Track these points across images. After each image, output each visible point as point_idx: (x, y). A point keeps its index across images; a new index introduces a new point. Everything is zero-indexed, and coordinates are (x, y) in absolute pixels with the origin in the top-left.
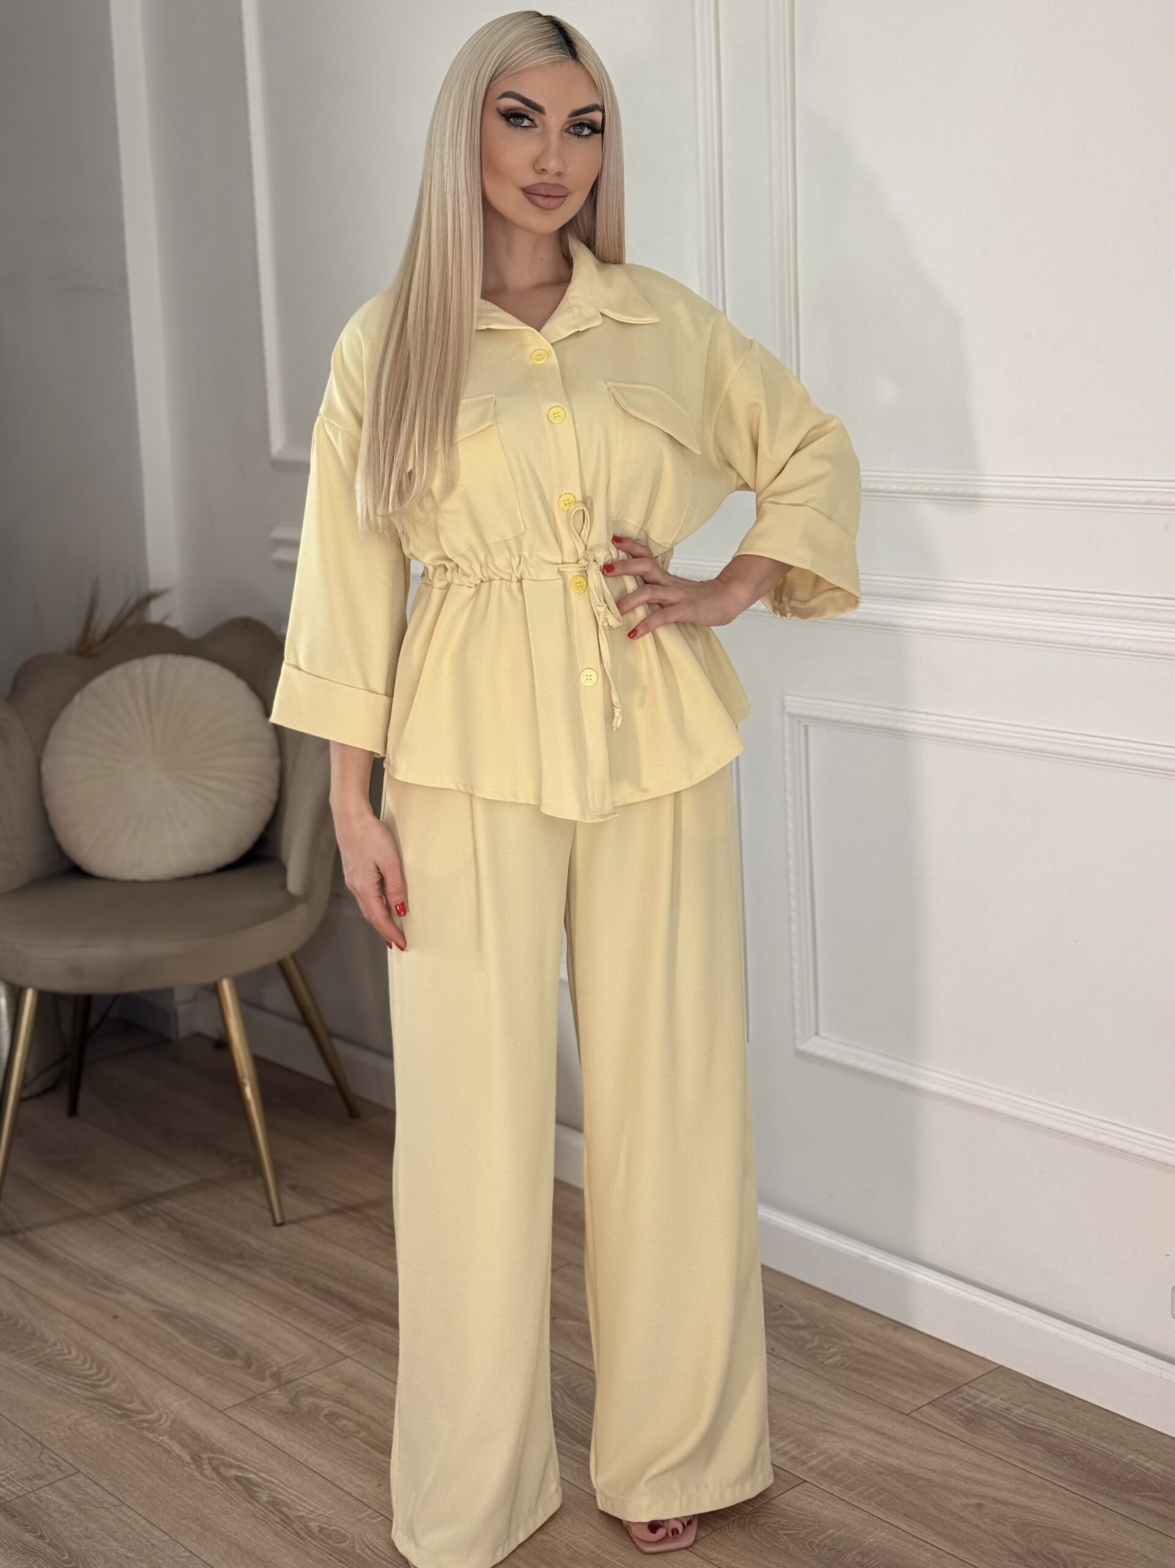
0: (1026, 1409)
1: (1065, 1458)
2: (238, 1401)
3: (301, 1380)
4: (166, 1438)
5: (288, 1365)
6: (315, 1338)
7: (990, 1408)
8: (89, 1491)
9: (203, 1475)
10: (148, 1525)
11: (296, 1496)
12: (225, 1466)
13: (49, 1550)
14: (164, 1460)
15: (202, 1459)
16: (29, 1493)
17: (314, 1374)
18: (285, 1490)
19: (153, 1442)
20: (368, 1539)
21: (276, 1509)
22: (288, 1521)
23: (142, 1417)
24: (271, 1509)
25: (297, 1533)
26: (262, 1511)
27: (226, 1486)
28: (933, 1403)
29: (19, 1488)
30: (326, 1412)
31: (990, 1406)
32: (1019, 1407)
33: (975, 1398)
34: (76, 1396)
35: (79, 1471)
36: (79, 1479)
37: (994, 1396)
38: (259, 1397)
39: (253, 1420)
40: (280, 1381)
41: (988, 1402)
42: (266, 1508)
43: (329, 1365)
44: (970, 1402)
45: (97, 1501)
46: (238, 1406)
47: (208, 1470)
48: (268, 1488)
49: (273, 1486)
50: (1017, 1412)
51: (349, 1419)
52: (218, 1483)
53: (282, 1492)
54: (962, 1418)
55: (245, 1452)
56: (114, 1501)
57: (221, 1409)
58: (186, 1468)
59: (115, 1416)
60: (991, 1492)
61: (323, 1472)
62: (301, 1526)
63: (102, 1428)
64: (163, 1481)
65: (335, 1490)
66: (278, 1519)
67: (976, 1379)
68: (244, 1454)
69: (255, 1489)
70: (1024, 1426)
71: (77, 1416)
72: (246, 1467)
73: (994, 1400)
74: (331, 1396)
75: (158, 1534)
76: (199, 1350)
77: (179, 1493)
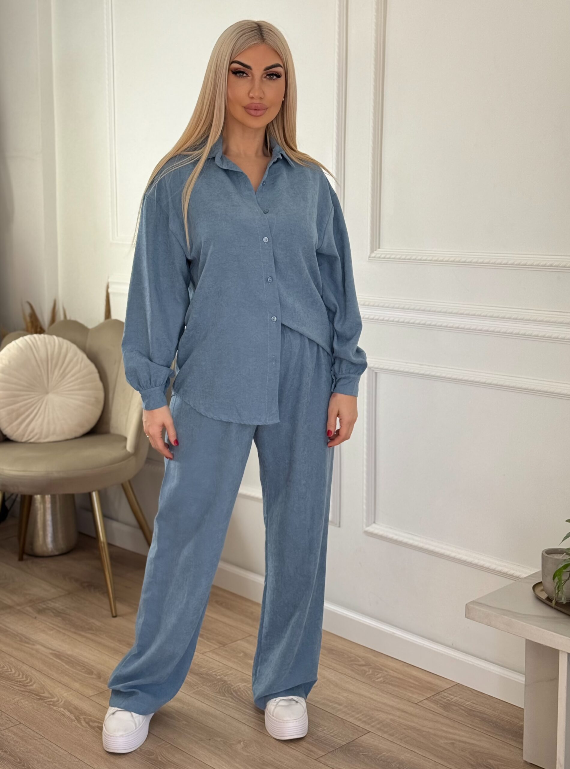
0: (471, 702)
2: (96, 693)
4: (62, 709)
7: (455, 702)
8: (27, 732)
9: (83, 726)
10: (57, 747)
12: (92, 721)
13: (10, 757)
14: (62, 718)
15: (80, 718)
19: (55, 710)
23: (50, 699)
27: (92, 730)
28: (428, 699)
32: (468, 701)
34: (15, 690)
35: (21, 723)
36: (21, 726)
39: (104, 702)
41: (453, 699)
44: (445, 699)
45: (31, 736)
46: (96, 696)
47: (83, 723)
54: (441, 705)
56: (40, 737)
57: (87, 697)
58: (73, 722)
59: (36, 699)
60: (458, 738)
63: (30, 704)
64: (62, 728)
67: (447, 689)
70: (471, 710)
71: (18, 699)
73: (456, 698)
75: (62, 751)
76: (75, 671)
77: (71, 733)
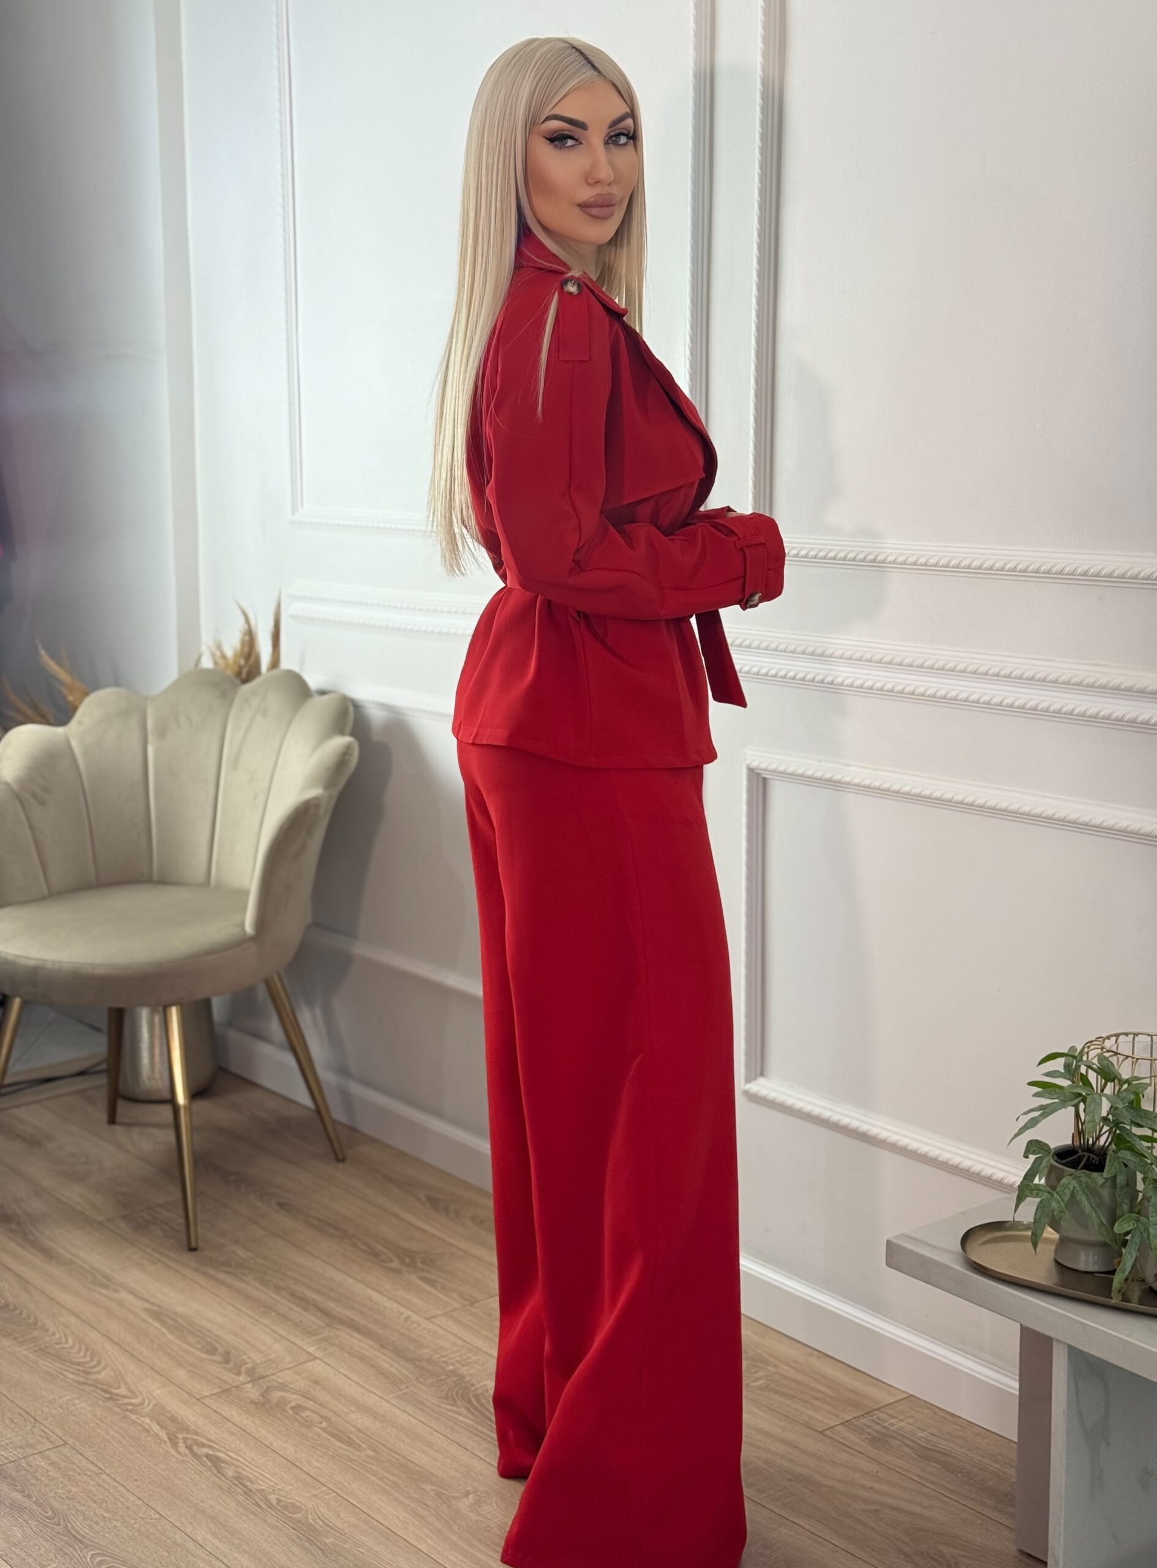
0: (929, 1433)
1: (959, 1475)
2: (215, 1391)
3: (274, 1377)
4: (147, 1420)
5: (261, 1363)
6: (289, 1340)
7: (897, 1431)
8: (75, 1460)
9: (179, 1453)
10: (125, 1491)
11: (259, 1473)
12: (197, 1444)
13: (35, 1507)
14: (143, 1437)
15: (178, 1438)
16: (20, 1459)
17: (286, 1371)
18: (250, 1468)
19: (135, 1422)
20: (320, 1511)
21: (240, 1483)
22: (250, 1493)
23: (127, 1401)
24: (237, 1483)
25: (257, 1504)
26: (227, 1483)
27: (196, 1461)
28: (846, 1423)
29: (12, 1454)
30: (293, 1404)
31: (897, 1429)
32: (924, 1430)
33: (884, 1421)
34: (69, 1380)
35: (67, 1443)
36: (66, 1450)
37: (902, 1421)
38: (233, 1389)
39: (226, 1409)
40: (254, 1377)
41: (895, 1425)
42: (231, 1481)
43: (299, 1365)
44: (879, 1424)
45: (80, 1469)
46: (214, 1396)
47: (182, 1447)
48: (233, 1464)
49: (238, 1464)
50: (920, 1435)
51: (314, 1412)
52: (189, 1458)
53: (247, 1469)
54: (870, 1437)
55: (216, 1433)
56: (96, 1469)
57: (198, 1397)
58: (163, 1445)
59: (103, 1399)
60: (888, 1500)
61: (285, 1454)
62: (262, 1498)
63: (89, 1408)
64: (142, 1455)
65: (295, 1470)
66: (241, 1491)
67: (887, 1405)
68: (216, 1436)
69: (222, 1465)
70: (926, 1447)
71: (68, 1397)
72: (217, 1447)
73: (901, 1424)
74: (299, 1391)
75: (131, 1498)
76: (184, 1345)
77: (154, 1465)
